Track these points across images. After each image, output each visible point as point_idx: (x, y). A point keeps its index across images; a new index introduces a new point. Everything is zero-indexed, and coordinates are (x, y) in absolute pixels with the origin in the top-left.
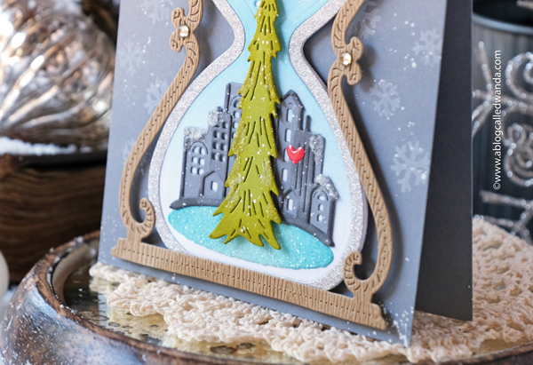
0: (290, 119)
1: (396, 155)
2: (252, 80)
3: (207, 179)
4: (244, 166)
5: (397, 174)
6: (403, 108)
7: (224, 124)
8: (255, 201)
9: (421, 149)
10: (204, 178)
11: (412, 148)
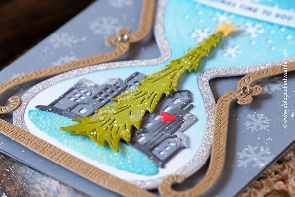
0: (175, 102)
1: (246, 149)
2: (163, 74)
3: (79, 105)
4: (121, 107)
5: (240, 157)
6: (268, 131)
7: (118, 87)
8: (115, 125)
9: (269, 152)
10: (78, 104)
11: (262, 150)
